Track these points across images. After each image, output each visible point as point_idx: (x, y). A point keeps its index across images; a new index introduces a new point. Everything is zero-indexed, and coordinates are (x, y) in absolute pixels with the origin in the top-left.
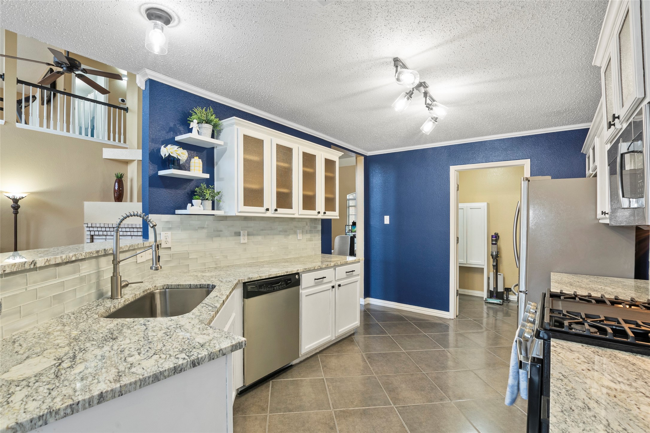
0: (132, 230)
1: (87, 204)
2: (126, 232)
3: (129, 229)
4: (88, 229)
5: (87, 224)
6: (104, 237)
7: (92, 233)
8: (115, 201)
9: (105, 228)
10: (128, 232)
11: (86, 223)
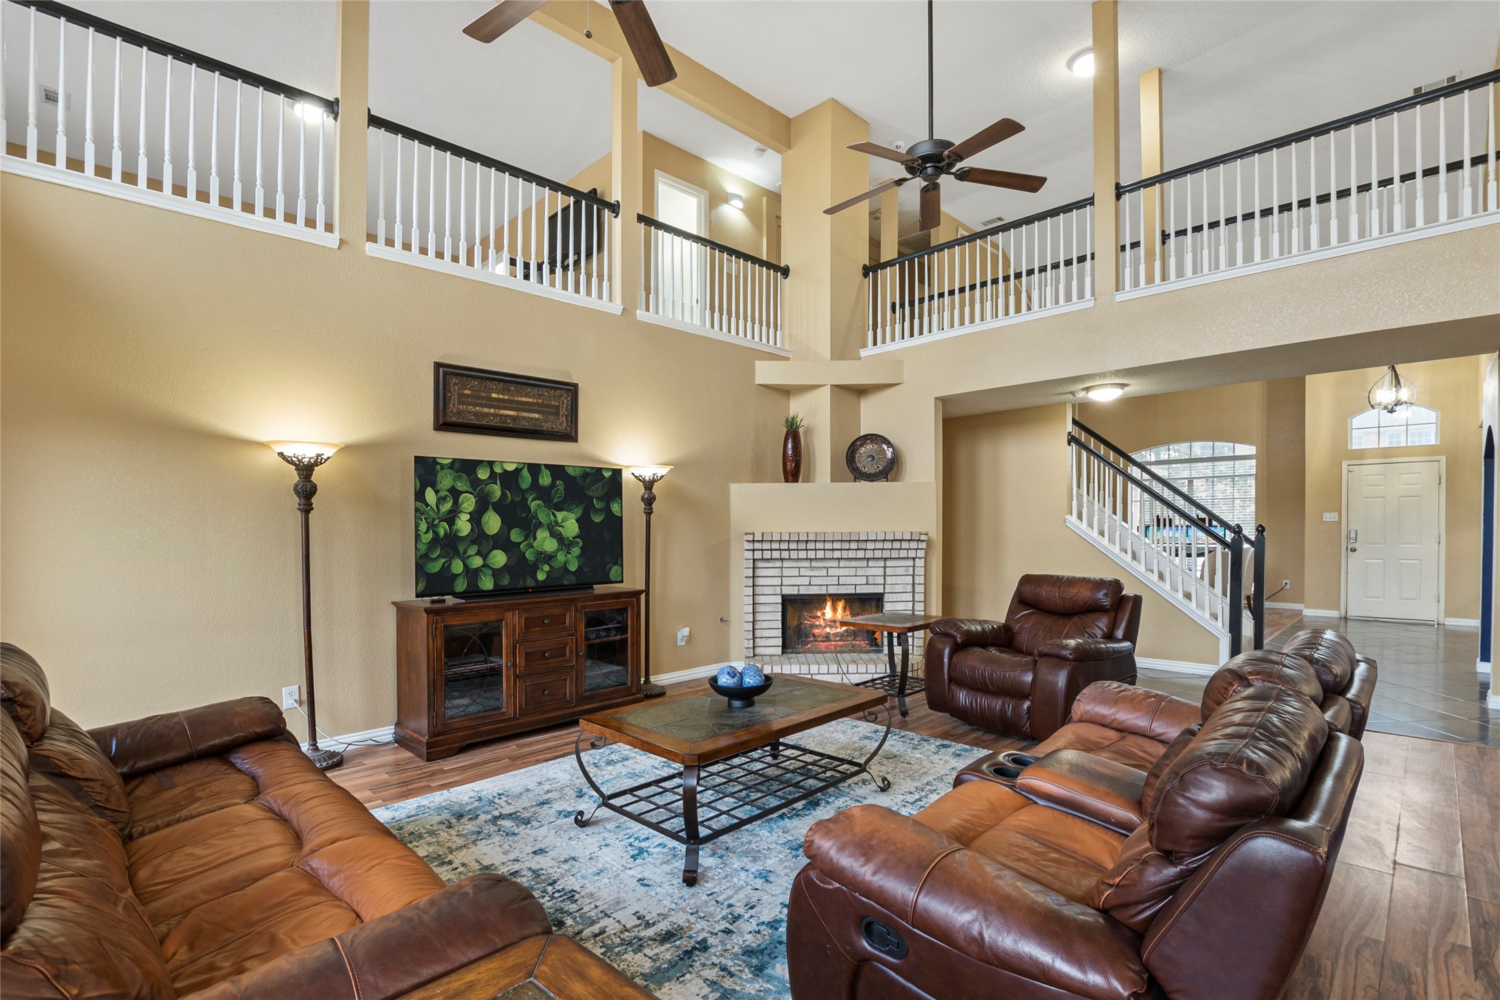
0: (846, 546)
1: (736, 489)
2: (831, 552)
3: (840, 543)
4: (750, 546)
5: (753, 534)
6: (779, 564)
7: (758, 555)
8: (787, 481)
9: (787, 544)
10: (835, 552)
11: (751, 531)
